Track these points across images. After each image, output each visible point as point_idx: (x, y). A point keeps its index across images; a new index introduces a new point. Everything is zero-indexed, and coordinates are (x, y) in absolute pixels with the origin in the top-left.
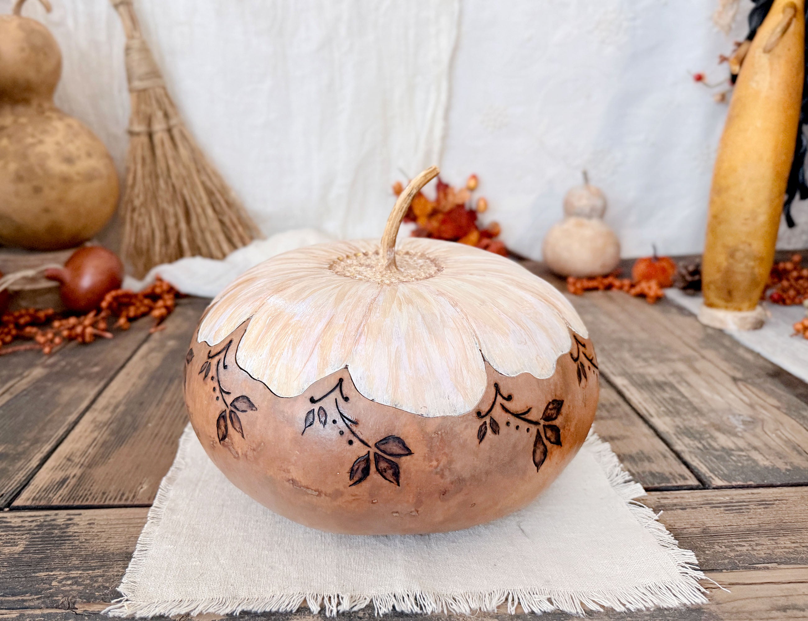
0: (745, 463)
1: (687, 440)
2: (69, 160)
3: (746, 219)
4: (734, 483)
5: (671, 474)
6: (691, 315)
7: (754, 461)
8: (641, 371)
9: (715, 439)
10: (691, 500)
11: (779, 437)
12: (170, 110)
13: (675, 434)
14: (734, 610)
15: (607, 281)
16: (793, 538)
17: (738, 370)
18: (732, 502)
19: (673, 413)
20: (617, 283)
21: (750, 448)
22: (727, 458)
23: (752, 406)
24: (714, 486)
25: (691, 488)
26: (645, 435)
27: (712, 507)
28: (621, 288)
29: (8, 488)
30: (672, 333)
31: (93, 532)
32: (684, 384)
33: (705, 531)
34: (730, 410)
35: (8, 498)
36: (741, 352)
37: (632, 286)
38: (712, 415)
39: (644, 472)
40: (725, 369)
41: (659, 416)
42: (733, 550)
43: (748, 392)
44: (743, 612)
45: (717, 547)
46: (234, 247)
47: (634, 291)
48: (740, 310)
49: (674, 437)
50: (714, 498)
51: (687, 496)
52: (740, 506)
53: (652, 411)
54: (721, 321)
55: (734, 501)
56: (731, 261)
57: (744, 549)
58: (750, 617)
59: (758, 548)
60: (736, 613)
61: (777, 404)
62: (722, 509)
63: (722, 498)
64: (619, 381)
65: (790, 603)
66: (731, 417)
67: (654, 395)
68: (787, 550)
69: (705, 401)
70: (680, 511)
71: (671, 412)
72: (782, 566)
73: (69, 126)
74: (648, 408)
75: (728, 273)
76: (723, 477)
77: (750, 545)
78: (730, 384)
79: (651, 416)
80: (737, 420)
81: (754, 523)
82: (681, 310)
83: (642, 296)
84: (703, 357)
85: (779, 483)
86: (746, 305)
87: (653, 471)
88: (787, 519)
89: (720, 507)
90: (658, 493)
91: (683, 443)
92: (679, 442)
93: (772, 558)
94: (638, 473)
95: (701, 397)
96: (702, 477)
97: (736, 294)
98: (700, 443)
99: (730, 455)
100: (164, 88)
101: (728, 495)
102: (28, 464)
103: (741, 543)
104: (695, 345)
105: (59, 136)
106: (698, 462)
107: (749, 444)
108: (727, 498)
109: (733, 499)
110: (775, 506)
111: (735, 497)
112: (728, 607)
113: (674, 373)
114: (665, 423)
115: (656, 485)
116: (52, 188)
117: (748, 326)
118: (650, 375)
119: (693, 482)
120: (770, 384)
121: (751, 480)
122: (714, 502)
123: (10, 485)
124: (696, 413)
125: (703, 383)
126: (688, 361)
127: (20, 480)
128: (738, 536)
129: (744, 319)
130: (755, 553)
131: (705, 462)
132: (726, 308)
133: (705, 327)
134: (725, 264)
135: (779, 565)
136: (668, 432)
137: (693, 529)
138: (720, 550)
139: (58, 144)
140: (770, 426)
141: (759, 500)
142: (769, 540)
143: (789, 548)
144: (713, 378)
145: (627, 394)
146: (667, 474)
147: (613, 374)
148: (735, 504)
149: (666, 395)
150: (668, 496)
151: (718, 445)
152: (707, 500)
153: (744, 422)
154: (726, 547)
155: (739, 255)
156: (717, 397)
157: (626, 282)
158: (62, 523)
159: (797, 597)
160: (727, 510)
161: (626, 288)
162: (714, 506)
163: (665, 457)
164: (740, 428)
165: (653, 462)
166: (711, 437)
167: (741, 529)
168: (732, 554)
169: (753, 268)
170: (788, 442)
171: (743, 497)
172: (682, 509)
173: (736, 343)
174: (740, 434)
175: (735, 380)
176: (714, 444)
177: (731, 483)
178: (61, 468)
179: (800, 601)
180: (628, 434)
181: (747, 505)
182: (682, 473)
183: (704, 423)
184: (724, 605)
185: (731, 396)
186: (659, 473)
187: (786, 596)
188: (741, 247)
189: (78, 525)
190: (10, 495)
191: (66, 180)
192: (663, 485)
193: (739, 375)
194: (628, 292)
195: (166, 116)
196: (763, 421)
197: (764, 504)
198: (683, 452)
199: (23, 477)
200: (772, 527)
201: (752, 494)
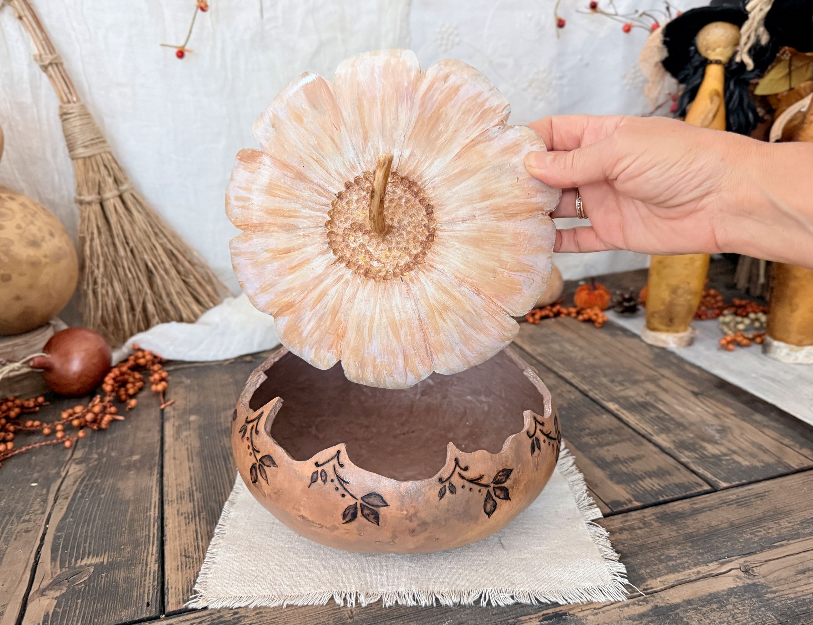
0: (733, 465)
1: (687, 453)
2: (35, 243)
3: (686, 265)
4: (734, 484)
5: (689, 482)
6: (635, 336)
7: (738, 463)
8: (622, 394)
9: (705, 449)
10: (712, 502)
11: (746, 440)
12: (119, 175)
13: (676, 449)
14: (776, 579)
15: (555, 309)
16: (788, 519)
17: (693, 385)
18: (739, 499)
19: (665, 430)
20: (564, 310)
21: (730, 453)
22: (720, 463)
23: (716, 416)
24: (722, 488)
25: (707, 492)
26: (655, 453)
27: (728, 505)
28: (569, 314)
29: (148, 596)
30: (629, 356)
31: (267, 620)
32: (661, 403)
33: (732, 525)
34: (703, 422)
35: (156, 605)
36: (688, 368)
37: (578, 313)
38: (693, 428)
39: (670, 485)
40: (683, 384)
41: (658, 434)
42: (756, 536)
43: (709, 404)
44: (781, 579)
45: (745, 535)
46: (205, 308)
47: (581, 317)
48: (677, 332)
49: (676, 451)
50: (726, 498)
51: (708, 499)
52: (745, 501)
53: (650, 430)
54: (664, 342)
55: (740, 497)
56: (674, 296)
57: (762, 533)
58: (787, 582)
59: (770, 531)
60: (777, 581)
61: (733, 412)
62: (735, 505)
63: (731, 497)
64: (612, 406)
65: (805, 567)
66: (707, 427)
67: (644, 416)
68: (788, 529)
69: (682, 416)
70: (709, 512)
71: (663, 429)
72: (791, 542)
73: (23, 205)
74: (644, 427)
75: (671, 306)
76: (725, 480)
77: (765, 530)
78: (693, 399)
79: (652, 435)
80: (712, 430)
81: (759, 512)
82: (625, 331)
83: (589, 321)
84: (663, 376)
85: (761, 478)
86: (682, 327)
87: (676, 483)
88: (778, 505)
89: (732, 504)
90: (688, 500)
91: (685, 455)
92: (681, 455)
93: (782, 537)
94: (666, 486)
95: (678, 412)
96: (710, 481)
97: (676, 321)
98: (696, 453)
99: (721, 460)
100: (110, 153)
101: (734, 494)
102: (148, 569)
103: (758, 530)
104: (652, 365)
105: (18, 218)
106: (701, 469)
107: (729, 449)
108: (735, 496)
109: (738, 496)
110: (766, 497)
111: (740, 495)
112: (771, 577)
113: (648, 393)
114: (664, 440)
115: (684, 494)
116: (21, 274)
117: (684, 344)
118: (632, 397)
119: (707, 488)
120: (720, 395)
121: (743, 479)
122: (728, 501)
123: (146, 592)
124: (681, 428)
125: (674, 401)
126: (653, 380)
127: (154, 586)
128: (754, 525)
129: (681, 338)
130: (769, 535)
131: (706, 469)
132: (667, 331)
133: (651, 346)
134: (668, 299)
135: (788, 541)
136: (670, 448)
137: (724, 525)
138: (748, 537)
139: (19, 227)
140: (737, 432)
141: (754, 493)
142: (775, 523)
143: (789, 527)
144: (679, 394)
145: (624, 417)
146: (687, 484)
147: (604, 400)
148: (742, 500)
149: (652, 415)
150: (696, 502)
151: (709, 453)
152: (722, 500)
153: (718, 431)
154: (751, 534)
155: (680, 292)
156: (690, 412)
157: (573, 310)
158: (232, 618)
159: (808, 562)
160: (738, 506)
161: (574, 315)
162: (728, 503)
163: (679, 469)
164: (717, 436)
165: (672, 475)
166: (702, 447)
167: (754, 519)
168: (757, 539)
169: (690, 300)
170: (753, 443)
171: (744, 494)
172: (710, 510)
173: (681, 360)
174: (719, 442)
175: (695, 394)
176: (706, 453)
177: (731, 483)
178: (186, 566)
179: (811, 565)
180: (643, 453)
181: (749, 499)
182: (697, 481)
183: (691, 435)
184: (768, 577)
185: (699, 409)
186: (681, 484)
187: (801, 563)
188: (682, 286)
189: (247, 616)
190: (156, 602)
191: (35, 264)
192: (688, 493)
193: (696, 390)
194: (576, 318)
195: (116, 181)
196: (729, 428)
197: (760, 496)
198: (689, 463)
199: (153, 582)
200: (772, 513)
201: (749, 490)
